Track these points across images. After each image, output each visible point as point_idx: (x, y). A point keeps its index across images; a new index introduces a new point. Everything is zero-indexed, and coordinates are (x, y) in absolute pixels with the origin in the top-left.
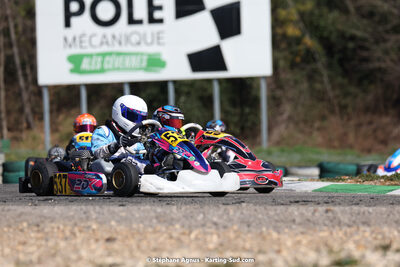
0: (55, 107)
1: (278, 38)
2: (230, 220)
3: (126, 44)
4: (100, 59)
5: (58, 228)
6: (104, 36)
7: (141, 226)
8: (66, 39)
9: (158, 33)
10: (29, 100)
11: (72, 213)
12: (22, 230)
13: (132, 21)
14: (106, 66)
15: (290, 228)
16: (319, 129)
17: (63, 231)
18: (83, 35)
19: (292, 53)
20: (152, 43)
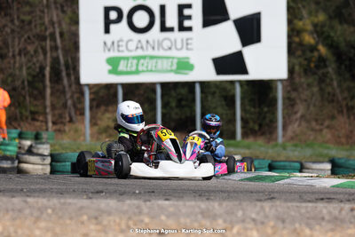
0: (95, 103)
1: (294, 45)
2: (266, 217)
3: (158, 49)
4: (135, 62)
5: (115, 221)
6: (140, 41)
7: (188, 221)
8: (105, 43)
9: (187, 40)
10: (72, 97)
11: (125, 208)
12: (83, 223)
13: (164, 28)
14: (140, 68)
15: (320, 225)
16: (328, 127)
17: (119, 225)
18: (121, 40)
19: (306, 59)
20: (181, 49)
